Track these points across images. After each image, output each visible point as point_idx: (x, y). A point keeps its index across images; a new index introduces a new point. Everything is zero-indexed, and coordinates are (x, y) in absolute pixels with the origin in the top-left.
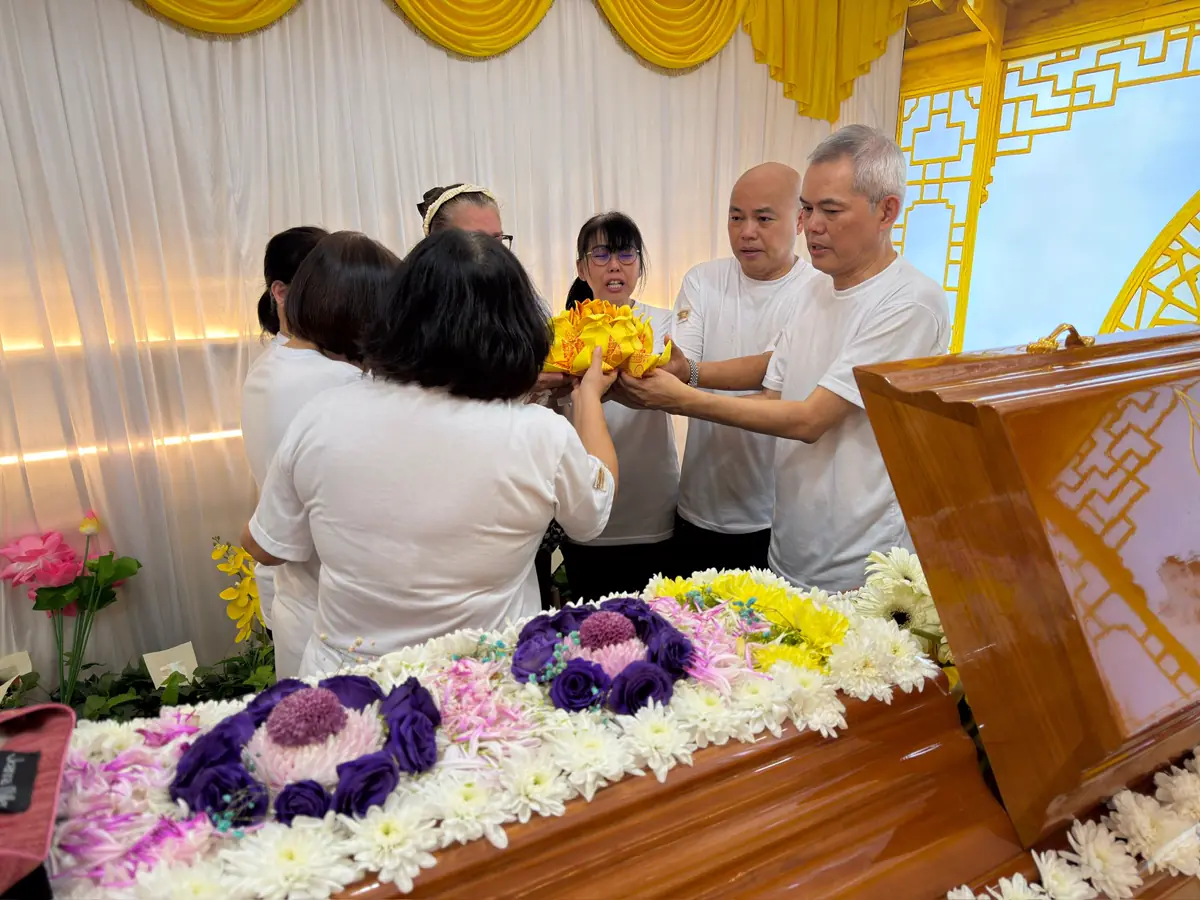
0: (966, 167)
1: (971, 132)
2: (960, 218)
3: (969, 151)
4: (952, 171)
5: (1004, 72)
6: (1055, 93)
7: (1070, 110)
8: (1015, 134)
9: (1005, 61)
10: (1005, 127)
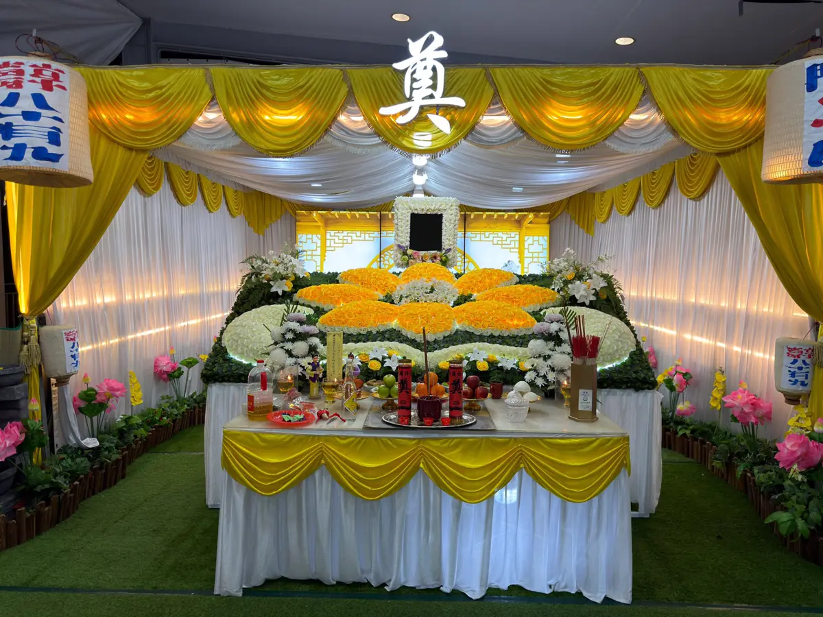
0: (318, 252)
1: (319, 245)
2: (319, 264)
3: (319, 249)
4: (314, 253)
5: (326, 233)
6: (339, 239)
7: (343, 243)
8: (330, 246)
9: (326, 231)
10: (328, 244)
